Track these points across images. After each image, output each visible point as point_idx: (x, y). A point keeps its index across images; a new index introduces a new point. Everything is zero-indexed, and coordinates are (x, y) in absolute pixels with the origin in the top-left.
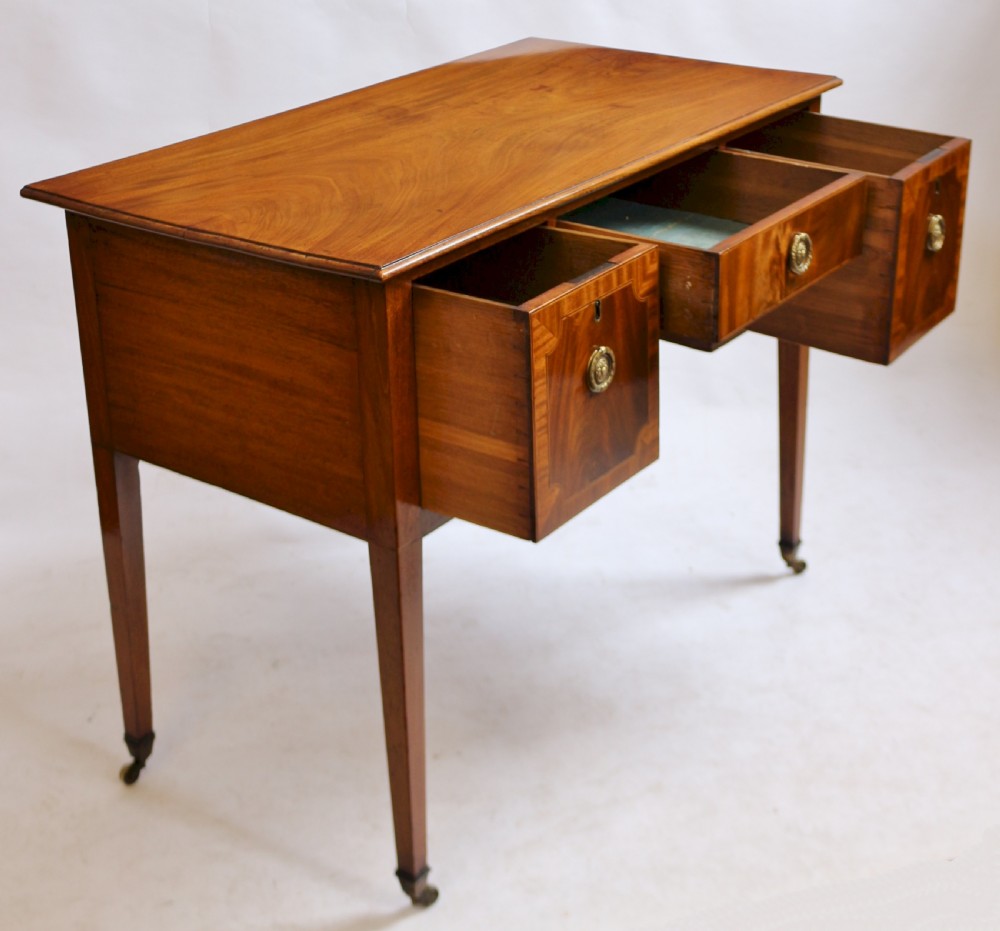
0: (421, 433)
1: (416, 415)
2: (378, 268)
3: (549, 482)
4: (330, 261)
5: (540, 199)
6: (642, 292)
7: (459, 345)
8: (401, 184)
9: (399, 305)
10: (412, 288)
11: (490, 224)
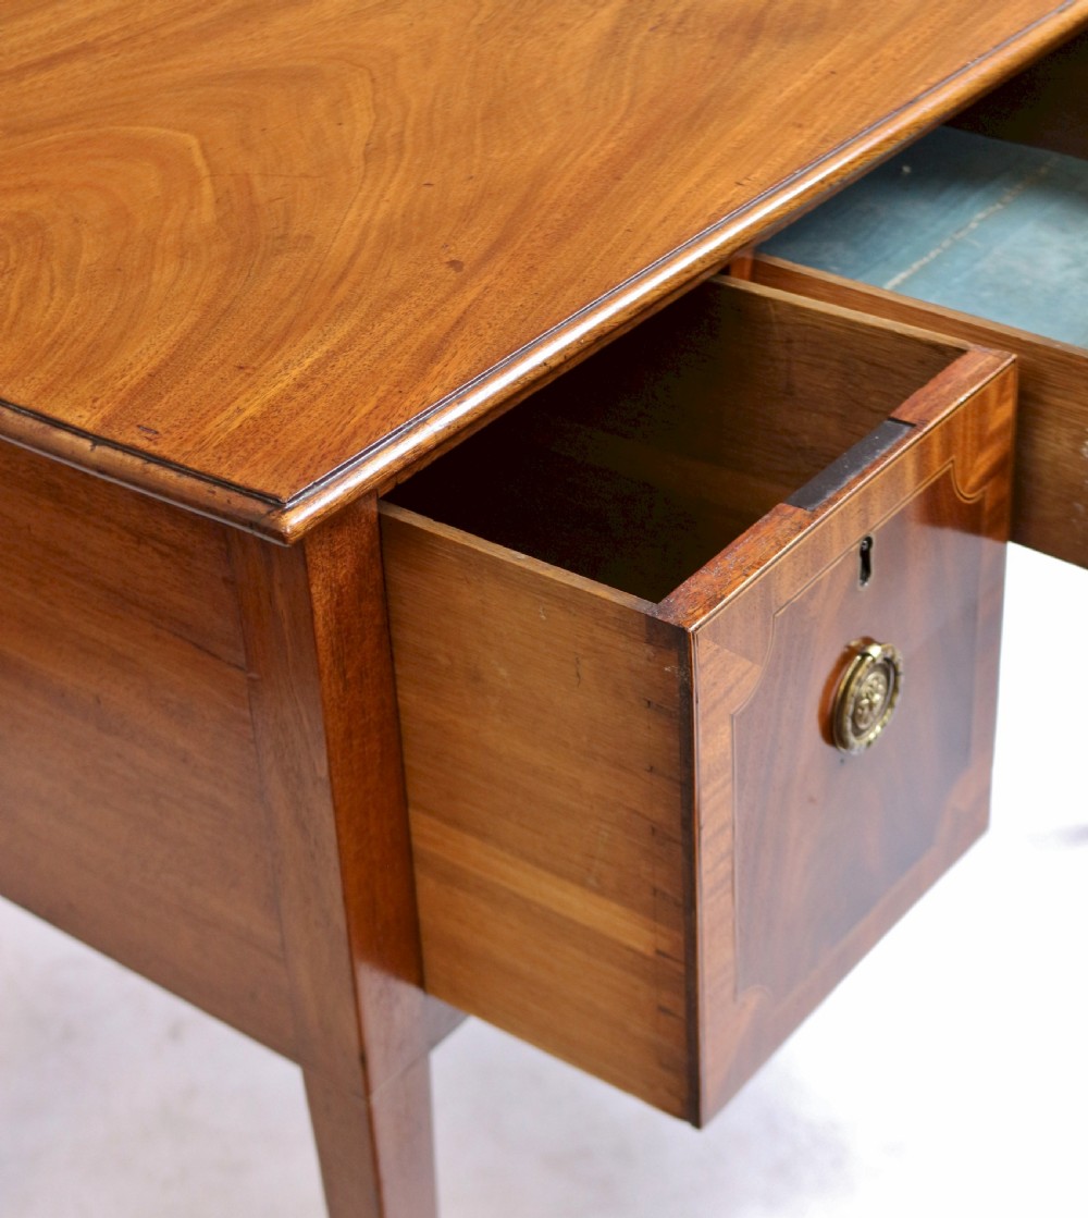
0: (417, 843)
1: (403, 802)
2: (277, 505)
3: (735, 991)
4: (153, 467)
5: (713, 224)
6: (973, 480)
7: (503, 672)
8: (366, 157)
9: (344, 570)
10: (380, 516)
11: (583, 318)
